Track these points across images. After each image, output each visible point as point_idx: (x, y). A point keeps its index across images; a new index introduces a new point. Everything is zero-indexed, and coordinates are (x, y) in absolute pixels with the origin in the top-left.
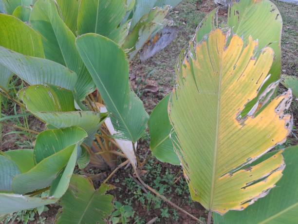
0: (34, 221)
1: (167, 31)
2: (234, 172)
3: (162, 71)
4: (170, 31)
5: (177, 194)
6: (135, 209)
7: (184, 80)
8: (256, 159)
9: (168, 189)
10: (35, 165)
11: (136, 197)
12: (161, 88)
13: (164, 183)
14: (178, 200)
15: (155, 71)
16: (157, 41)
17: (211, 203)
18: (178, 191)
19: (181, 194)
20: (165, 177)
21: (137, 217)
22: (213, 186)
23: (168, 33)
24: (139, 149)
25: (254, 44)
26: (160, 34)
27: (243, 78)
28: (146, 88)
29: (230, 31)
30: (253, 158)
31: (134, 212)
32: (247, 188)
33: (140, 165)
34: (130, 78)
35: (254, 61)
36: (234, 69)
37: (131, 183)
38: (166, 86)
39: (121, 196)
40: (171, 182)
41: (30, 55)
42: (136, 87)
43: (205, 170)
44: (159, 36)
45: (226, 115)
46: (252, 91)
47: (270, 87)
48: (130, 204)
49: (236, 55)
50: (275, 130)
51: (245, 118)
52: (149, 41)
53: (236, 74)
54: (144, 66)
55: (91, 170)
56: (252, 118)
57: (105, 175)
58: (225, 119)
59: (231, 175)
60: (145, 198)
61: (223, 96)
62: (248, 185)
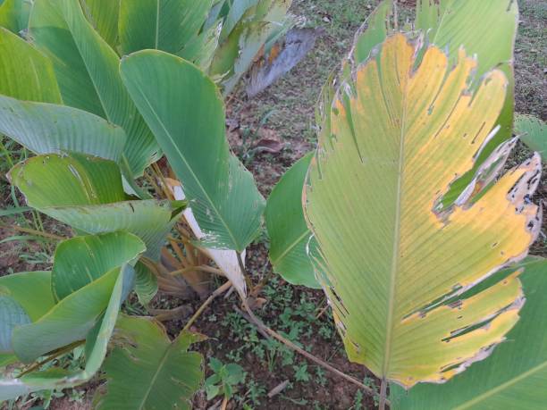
0: (62, 398)
1: (295, 37)
2: (429, 311)
3: (288, 112)
4: (300, 38)
5: (322, 338)
6: (248, 368)
7: (333, 139)
8: (470, 287)
9: (306, 329)
10: (57, 303)
11: (248, 346)
12: (288, 143)
13: (298, 318)
14: (324, 348)
15: (274, 112)
16: (276, 58)
17: (386, 365)
18: (324, 333)
19: (329, 337)
20: (299, 307)
21: (252, 382)
22: (389, 337)
23: (296, 42)
24: (251, 259)
25: (469, 64)
26: (281, 44)
27: (446, 133)
28: (259, 145)
29: (422, 37)
30: (464, 285)
31: (245, 374)
32: (452, 341)
33: (254, 290)
34: (228, 127)
35: (469, 98)
36: (429, 114)
37: (238, 321)
38: (296, 139)
39: (220, 346)
40: (311, 317)
41: (32, 100)
42: (240, 143)
43: (374, 307)
44: (281, 48)
45: (414, 204)
46: (463, 158)
47: (498, 151)
48: (238, 359)
49: (434, 87)
50: (508, 233)
51: (450, 209)
52: (262, 58)
53: (433, 122)
54: (253, 102)
55: (163, 300)
56: (464, 209)
57: (191, 310)
58: (411, 210)
59: (423, 315)
60: (264, 348)
61: (408, 166)
62: (454, 334)
